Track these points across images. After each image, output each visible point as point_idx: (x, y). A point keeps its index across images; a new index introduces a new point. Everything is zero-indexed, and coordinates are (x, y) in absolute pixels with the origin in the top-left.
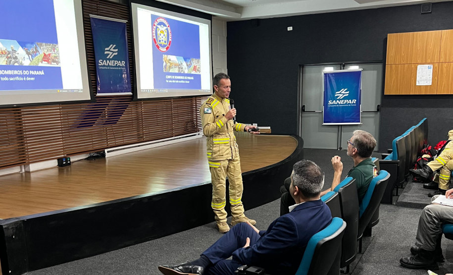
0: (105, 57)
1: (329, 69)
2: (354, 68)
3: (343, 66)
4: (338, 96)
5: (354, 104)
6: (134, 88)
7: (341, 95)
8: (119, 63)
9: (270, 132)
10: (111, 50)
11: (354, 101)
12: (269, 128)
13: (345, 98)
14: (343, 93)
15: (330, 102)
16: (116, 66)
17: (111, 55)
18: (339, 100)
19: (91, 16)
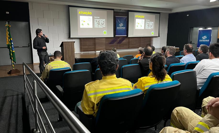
0: (119, 26)
1: (201, 29)
2: (210, 29)
3: (206, 28)
4: (203, 38)
5: (208, 41)
6: (127, 34)
7: (204, 38)
8: (123, 28)
9: (179, 49)
10: (121, 25)
11: (209, 40)
12: (179, 48)
13: (205, 39)
14: (205, 37)
15: (200, 40)
16: (122, 29)
17: (121, 26)
18: (203, 40)
19: (116, 16)
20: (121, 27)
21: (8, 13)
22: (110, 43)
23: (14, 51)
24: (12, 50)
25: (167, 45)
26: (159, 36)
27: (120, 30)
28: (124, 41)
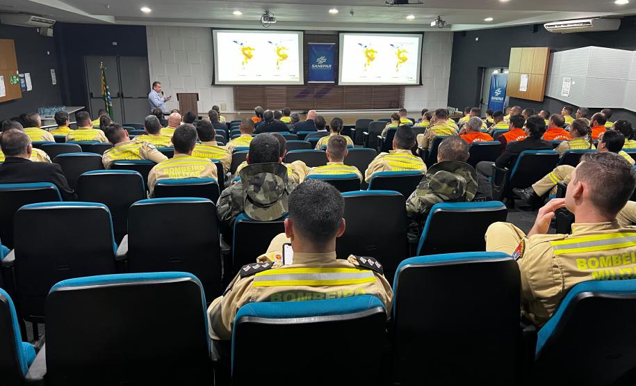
1: (495, 72)
3: (502, 70)
6: (337, 80)
10: (322, 60)
14: (499, 91)
19: (309, 43)
20: (321, 63)
21: (115, 44)
22: (298, 97)
23: (111, 105)
24: (109, 104)
25: (448, 105)
26: (421, 84)
27: (319, 70)
28: (332, 93)
